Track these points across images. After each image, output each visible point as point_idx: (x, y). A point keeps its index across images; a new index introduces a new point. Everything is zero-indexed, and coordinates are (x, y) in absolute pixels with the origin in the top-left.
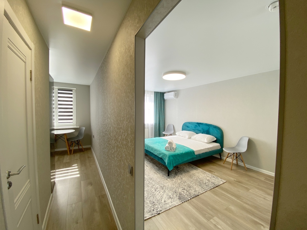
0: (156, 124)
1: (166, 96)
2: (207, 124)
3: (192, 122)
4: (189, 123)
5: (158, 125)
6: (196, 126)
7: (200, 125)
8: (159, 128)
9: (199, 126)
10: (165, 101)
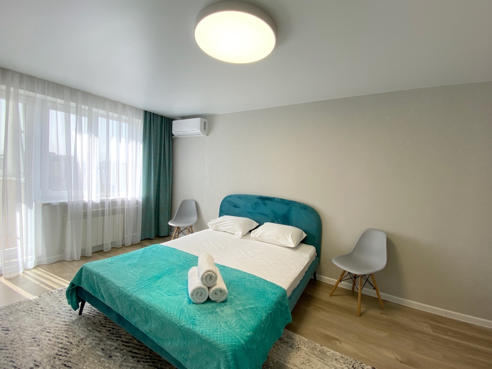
0: (147, 200)
1: (178, 128)
2: (283, 200)
3: (246, 195)
4: (240, 197)
5: (153, 203)
6: (257, 203)
7: (267, 202)
8: (155, 211)
9: (265, 204)
10: (173, 139)
